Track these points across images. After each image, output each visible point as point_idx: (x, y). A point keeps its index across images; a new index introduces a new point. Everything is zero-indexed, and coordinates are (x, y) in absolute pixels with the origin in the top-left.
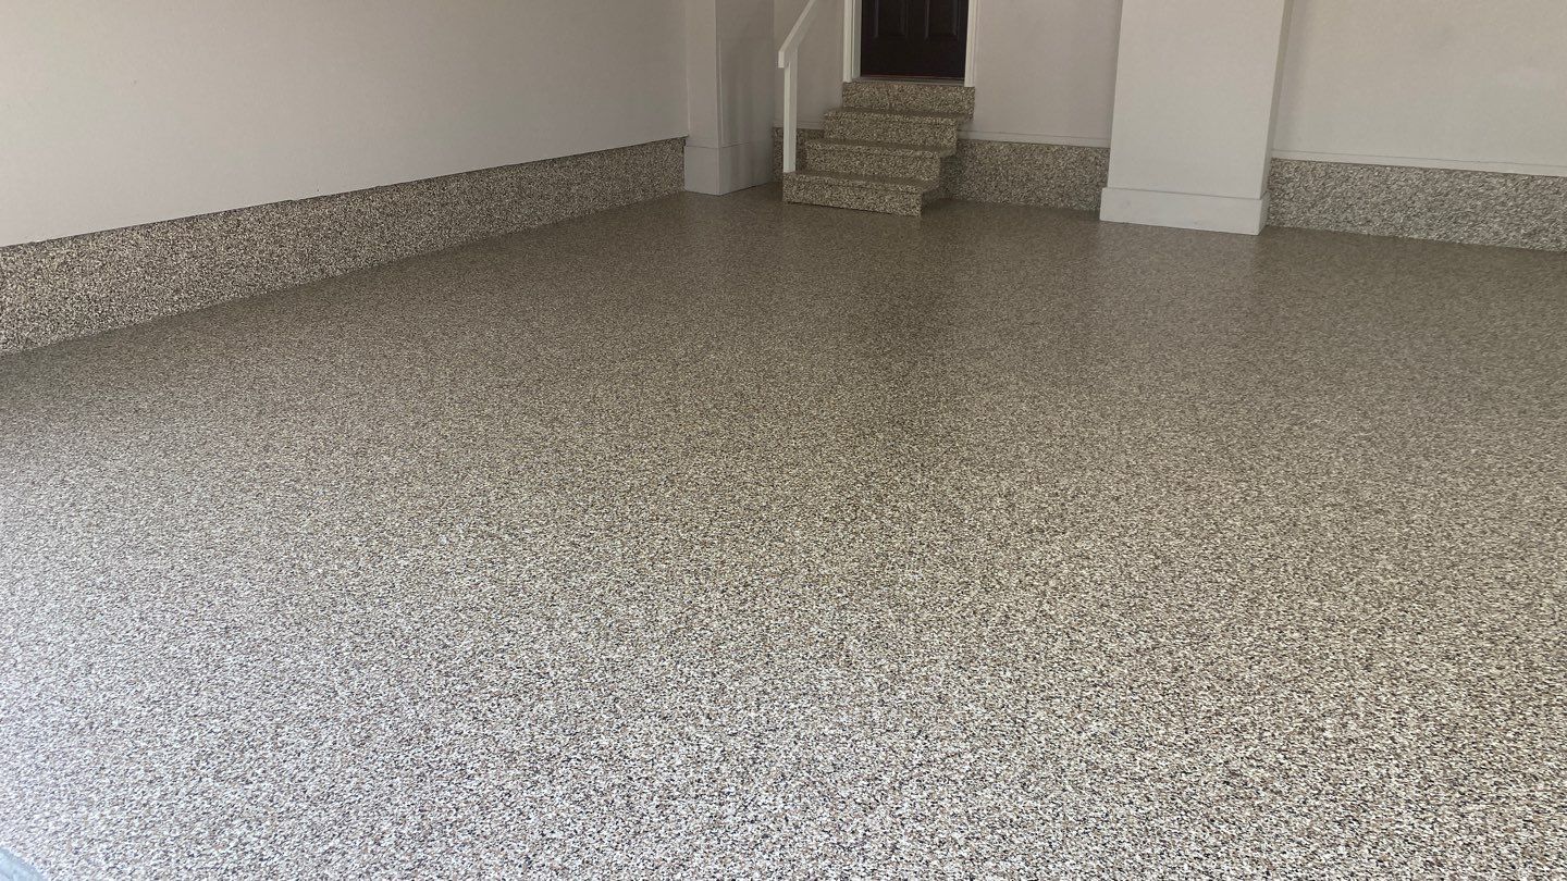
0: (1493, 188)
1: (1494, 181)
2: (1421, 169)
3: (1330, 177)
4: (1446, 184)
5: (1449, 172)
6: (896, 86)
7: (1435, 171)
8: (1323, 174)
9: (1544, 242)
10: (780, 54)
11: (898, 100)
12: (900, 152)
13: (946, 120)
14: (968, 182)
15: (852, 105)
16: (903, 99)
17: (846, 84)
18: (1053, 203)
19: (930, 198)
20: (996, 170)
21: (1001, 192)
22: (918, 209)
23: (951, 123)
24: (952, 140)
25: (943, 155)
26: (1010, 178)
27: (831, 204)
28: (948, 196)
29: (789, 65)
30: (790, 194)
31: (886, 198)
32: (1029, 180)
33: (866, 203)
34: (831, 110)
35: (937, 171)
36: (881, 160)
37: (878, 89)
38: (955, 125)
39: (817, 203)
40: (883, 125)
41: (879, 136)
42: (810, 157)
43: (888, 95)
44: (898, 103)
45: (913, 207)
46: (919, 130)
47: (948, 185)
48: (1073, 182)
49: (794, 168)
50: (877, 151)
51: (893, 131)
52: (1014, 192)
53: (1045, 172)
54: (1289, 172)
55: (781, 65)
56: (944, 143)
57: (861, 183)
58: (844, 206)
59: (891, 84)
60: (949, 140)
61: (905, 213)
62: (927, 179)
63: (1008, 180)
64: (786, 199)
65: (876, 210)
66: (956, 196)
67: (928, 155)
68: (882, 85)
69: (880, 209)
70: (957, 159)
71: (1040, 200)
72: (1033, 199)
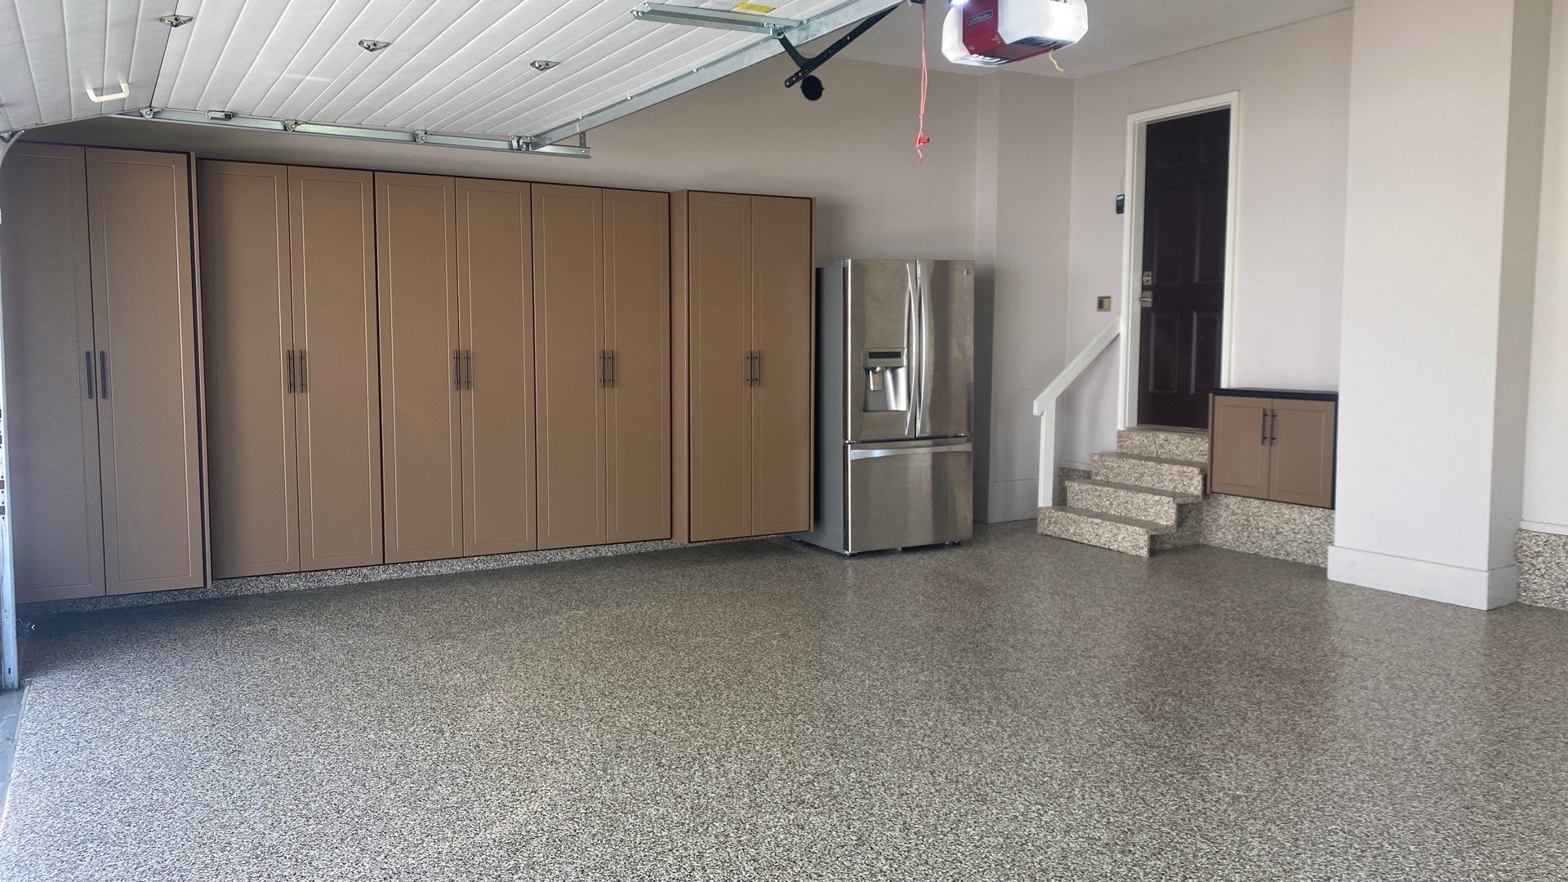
6: (1162, 436)
10: (1036, 403)
11: (1163, 448)
12: (1142, 496)
13: (1191, 468)
14: (1223, 530)
15: (1125, 451)
16: (1168, 448)
17: (1119, 431)
18: (1301, 558)
19: (1181, 542)
20: (1248, 521)
21: (1253, 543)
22: (1146, 549)
23: (1196, 471)
24: (1199, 488)
25: (1180, 501)
26: (1261, 530)
27: (1075, 539)
28: (1205, 543)
29: (1045, 414)
30: (1043, 527)
31: (1120, 537)
32: (1278, 533)
33: (1102, 541)
34: (1098, 454)
35: (1174, 516)
36: (1127, 502)
37: (1147, 438)
38: (1200, 474)
39: (1063, 536)
40: (1140, 470)
41: (1136, 480)
42: (1070, 495)
43: (1155, 443)
44: (1163, 451)
45: (1142, 548)
46: (1170, 477)
47: (1206, 532)
48: (1318, 539)
49: (1050, 504)
50: (1122, 493)
51: (1148, 475)
52: (1264, 544)
53: (1293, 526)
54: (1538, 546)
55: (1036, 412)
56: (1192, 490)
57: (1098, 521)
58: (1086, 541)
59: (1158, 433)
60: (1195, 488)
61: (1134, 553)
62: (1165, 523)
63: (1258, 532)
64: (1040, 531)
65: (1111, 548)
66: (1213, 544)
67: (1165, 499)
68: (1150, 434)
69: (1114, 547)
70: (1213, 507)
71: (1288, 554)
72: (1282, 552)
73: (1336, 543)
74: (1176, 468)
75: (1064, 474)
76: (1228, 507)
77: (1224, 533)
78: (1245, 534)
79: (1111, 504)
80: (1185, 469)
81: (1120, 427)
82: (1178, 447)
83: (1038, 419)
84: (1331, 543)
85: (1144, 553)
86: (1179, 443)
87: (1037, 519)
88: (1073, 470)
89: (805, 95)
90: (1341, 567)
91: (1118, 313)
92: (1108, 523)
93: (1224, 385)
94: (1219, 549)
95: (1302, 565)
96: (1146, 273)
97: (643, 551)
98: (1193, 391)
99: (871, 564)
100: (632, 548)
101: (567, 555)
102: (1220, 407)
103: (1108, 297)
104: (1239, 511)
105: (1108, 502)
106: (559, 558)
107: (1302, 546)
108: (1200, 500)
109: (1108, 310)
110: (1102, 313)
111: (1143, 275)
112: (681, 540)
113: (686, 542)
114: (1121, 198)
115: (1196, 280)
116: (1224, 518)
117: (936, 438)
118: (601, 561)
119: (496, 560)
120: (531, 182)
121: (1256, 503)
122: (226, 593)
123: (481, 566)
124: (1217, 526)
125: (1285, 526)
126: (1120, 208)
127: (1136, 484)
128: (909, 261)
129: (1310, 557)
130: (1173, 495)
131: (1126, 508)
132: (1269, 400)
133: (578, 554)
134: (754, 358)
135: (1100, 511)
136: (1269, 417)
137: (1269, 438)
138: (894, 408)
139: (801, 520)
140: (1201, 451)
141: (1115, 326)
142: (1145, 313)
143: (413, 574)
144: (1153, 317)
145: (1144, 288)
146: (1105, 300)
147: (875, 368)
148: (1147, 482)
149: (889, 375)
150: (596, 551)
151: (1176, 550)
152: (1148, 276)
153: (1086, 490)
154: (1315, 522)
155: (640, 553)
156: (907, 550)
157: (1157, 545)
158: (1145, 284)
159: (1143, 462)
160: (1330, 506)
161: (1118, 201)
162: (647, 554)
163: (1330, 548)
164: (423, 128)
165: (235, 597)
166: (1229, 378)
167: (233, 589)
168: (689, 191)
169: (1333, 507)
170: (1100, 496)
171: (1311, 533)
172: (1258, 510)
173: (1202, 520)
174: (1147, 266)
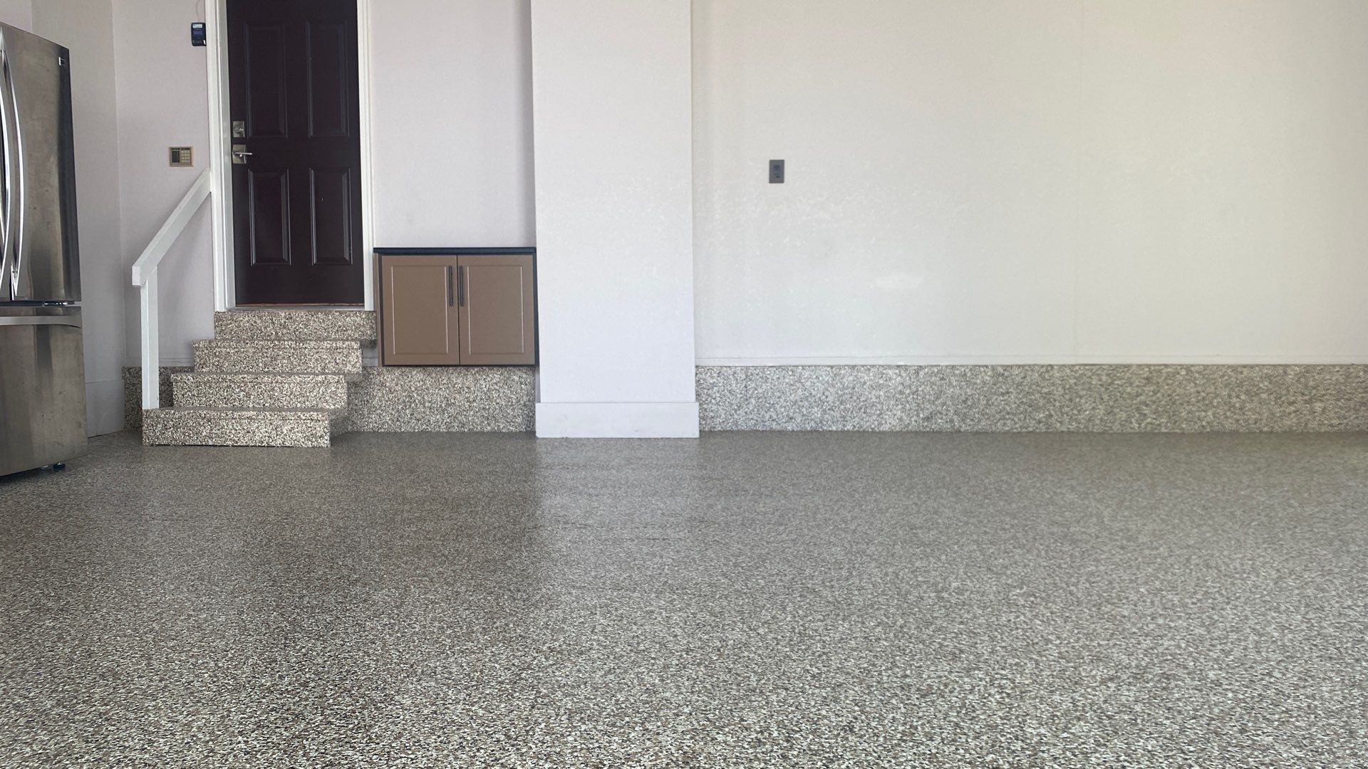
0: (891, 379)
1: (890, 372)
2: (828, 366)
3: (750, 380)
4: (851, 378)
5: (853, 367)
6: (283, 313)
7: (840, 367)
8: (744, 377)
9: (940, 423)
10: (136, 270)
11: (284, 328)
13: (348, 343)
14: (379, 411)
15: (227, 337)
16: (295, 326)
17: (218, 314)
21: (418, 420)
22: (326, 438)
23: (354, 345)
25: (348, 378)
26: (427, 404)
27: (211, 443)
29: (146, 284)
31: (286, 429)
32: (448, 405)
33: (257, 438)
34: (199, 342)
35: (346, 397)
36: (273, 389)
37: (260, 318)
38: (359, 348)
39: (190, 442)
42: (176, 390)
43: (273, 322)
44: (285, 331)
45: (321, 437)
49: (157, 405)
50: (266, 379)
52: (433, 419)
53: (467, 395)
54: (712, 378)
55: (135, 282)
56: (354, 368)
57: (250, 414)
58: (229, 443)
60: (356, 365)
61: (309, 444)
62: (333, 407)
63: (424, 407)
64: (150, 440)
65: (273, 444)
67: (332, 379)
69: (278, 442)
71: (463, 426)
72: (456, 424)
73: (542, 400)
76: (383, 385)
79: (248, 395)
80: (340, 344)
81: (219, 308)
82: (306, 326)
83: (138, 288)
84: (539, 400)
85: (325, 442)
86: (308, 320)
87: (141, 425)
91: (203, 169)
93: (368, 245)
94: (375, 433)
95: (482, 433)
96: (236, 123)
98: (314, 260)
103: (188, 149)
105: (243, 393)
108: (361, 379)
109: (189, 164)
110: (177, 170)
111: (232, 125)
114: (198, 26)
115: (311, 132)
116: (378, 397)
124: (370, 408)
125: (457, 396)
126: (199, 37)
129: (489, 425)
131: (270, 397)
132: (453, 256)
136: (457, 278)
141: (202, 182)
142: (239, 171)
144: (251, 174)
145: (234, 141)
146: (183, 152)
152: (240, 126)
153: (206, 383)
157: (335, 433)
158: (236, 136)
159: (276, 343)
160: (530, 363)
161: (193, 29)
163: (538, 406)
166: (376, 237)
169: (534, 367)
170: (229, 387)
174: (237, 114)
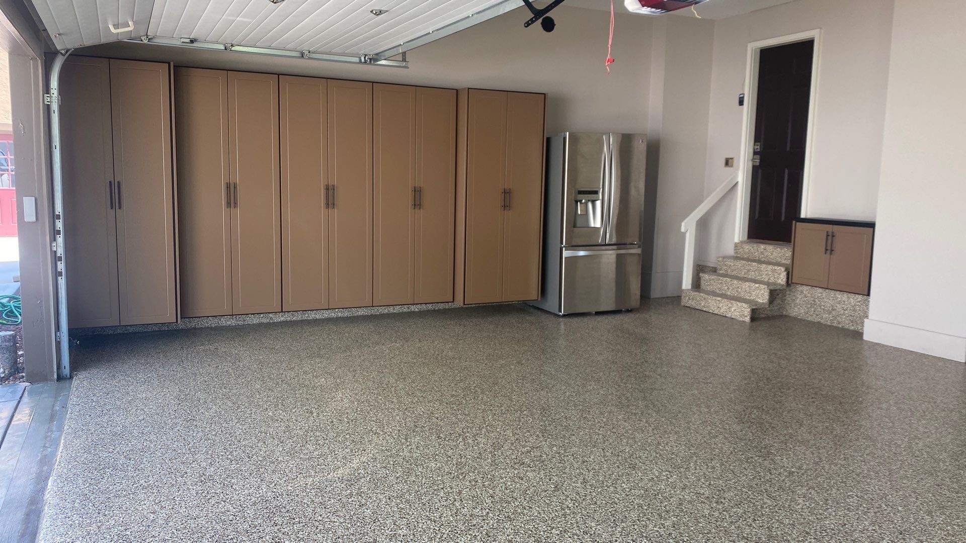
6: (762, 246)
10: (683, 224)
11: (763, 254)
12: (747, 284)
13: (780, 268)
14: (799, 307)
15: (739, 255)
16: (766, 254)
17: (736, 243)
18: (847, 326)
19: (771, 313)
20: (815, 301)
21: (817, 315)
22: (748, 317)
23: (783, 269)
24: (784, 280)
25: (772, 288)
26: (822, 307)
27: (704, 309)
28: (787, 314)
29: (689, 231)
30: (685, 301)
31: (733, 309)
32: (833, 310)
33: (721, 311)
34: (721, 257)
35: (767, 297)
36: (738, 288)
37: (753, 247)
38: (785, 271)
39: (697, 308)
40: (747, 268)
41: (745, 274)
42: (702, 282)
43: (758, 251)
44: (763, 256)
45: (746, 316)
46: (766, 272)
47: (788, 307)
48: (859, 314)
49: (690, 287)
50: (735, 282)
51: (752, 271)
52: (824, 316)
53: (843, 306)
55: (683, 230)
56: (780, 281)
57: (719, 299)
58: (711, 311)
59: (760, 245)
60: (782, 280)
61: (741, 319)
62: (762, 301)
63: (821, 309)
64: (683, 304)
65: (727, 315)
66: (791, 315)
67: (762, 286)
68: (755, 245)
69: (729, 315)
70: (793, 292)
71: (839, 323)
72: (835, 322)
73: (870, 317)
74: (770, 267)
75: (700, 269)
76: (802, 292)
77: (799, 308)
78: (813, 309)
79: (728, 289)
80: (776, 268)
81: (736, 240)
82: (772, 254)
83: (684, 234)
84: (867, 317)
85: (748, 319)
86: (773, 251)
87: (680, 296)
88: (706, 266)
89: (544, 29)
90: (872, 332)
91: (738, 169)
92: (726, 300)
93: (803, 215)
94: (795, 319)
95: (848, 330)
96: (756, 144)
97: (436, 309)
98: (783, 218)
99: (575, 321)
100: (430, 307)
101: (391, 310)
102: (799, 230)
103: (732, 159)
104: (809, 295)
105: (726, 287)
106: (386, 311)
107: (848, 318)
108: (785, 288)
109: (732, 166)
110: (728, 168)
111: (754, 145)
112: (459, 303)
113: (462, 304)
114: (742, 96)
115: (788, 149)
116: (799, 298)
117: (619, 245)
118: (411, 314)
119: (349, 311)
120: (373, 82)
121: (820, 290)
122: (189, 326)
123: (340, 315)
124: (795, 304)
125: (838, 305)
126: (741, 102)
127: (745, 276)
128: (604, 134)
129: (853, 325)
130: (768, 284)
131: (737, 291)
132: (831, 226)
133: (397, 309)
134: (507, 193)
135: (721, 292)
136: (830, 237)
137: (829, 250)
138: (592, 225)
139: (533, 293)
140: (787, 257)
141: (736, 176)
142: (755, 169)
143: (299, 318)
144: (760, 171)
145: (755, 153)
146: (730, 160)
147: (582, 201)
148: (752, 275)
149: (590, 205)
150: (408, 308)
151: (768, 318)
152: (757, 145)
153: (713, 279)
154: (857, 304)
155: (434, 310)
156: (598, 313)
157: (756, 315)
158: (756, 150)
159: (749, 263)
160: (867, 294)
161: (740, 98)
162: (439, 310)
163: (866, 320)
164: (308, 49)
165: (195, 328)
166: (806, 211)
167: (193, 324)
168: (469, 88)
169: (869, 295)
170: (721, 283)
171: (854, 310)
172: (821, 295)
173: (785, 300)
174: (757, 139)
